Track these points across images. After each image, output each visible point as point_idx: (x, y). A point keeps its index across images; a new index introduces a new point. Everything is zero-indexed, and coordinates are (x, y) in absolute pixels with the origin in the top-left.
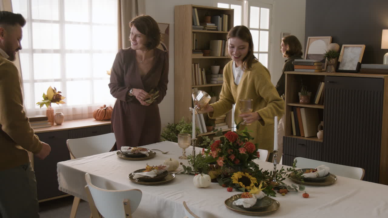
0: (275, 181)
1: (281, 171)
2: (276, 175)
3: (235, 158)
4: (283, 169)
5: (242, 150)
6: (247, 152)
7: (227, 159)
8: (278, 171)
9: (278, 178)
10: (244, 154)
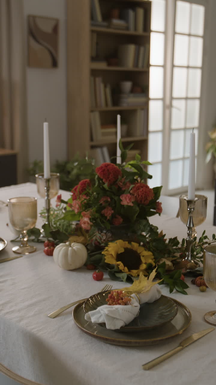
0: (190, 258)
1: (201, 239)
2: (192, 248)
3: (112, 214)
4: (204, 235)
5: (126, 199)
6: (137, 203)
7: (97, 215)
8: (195, 238)
9: (195, 253)
10: (130, 206)
